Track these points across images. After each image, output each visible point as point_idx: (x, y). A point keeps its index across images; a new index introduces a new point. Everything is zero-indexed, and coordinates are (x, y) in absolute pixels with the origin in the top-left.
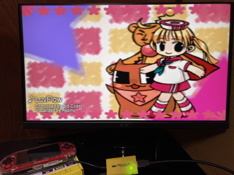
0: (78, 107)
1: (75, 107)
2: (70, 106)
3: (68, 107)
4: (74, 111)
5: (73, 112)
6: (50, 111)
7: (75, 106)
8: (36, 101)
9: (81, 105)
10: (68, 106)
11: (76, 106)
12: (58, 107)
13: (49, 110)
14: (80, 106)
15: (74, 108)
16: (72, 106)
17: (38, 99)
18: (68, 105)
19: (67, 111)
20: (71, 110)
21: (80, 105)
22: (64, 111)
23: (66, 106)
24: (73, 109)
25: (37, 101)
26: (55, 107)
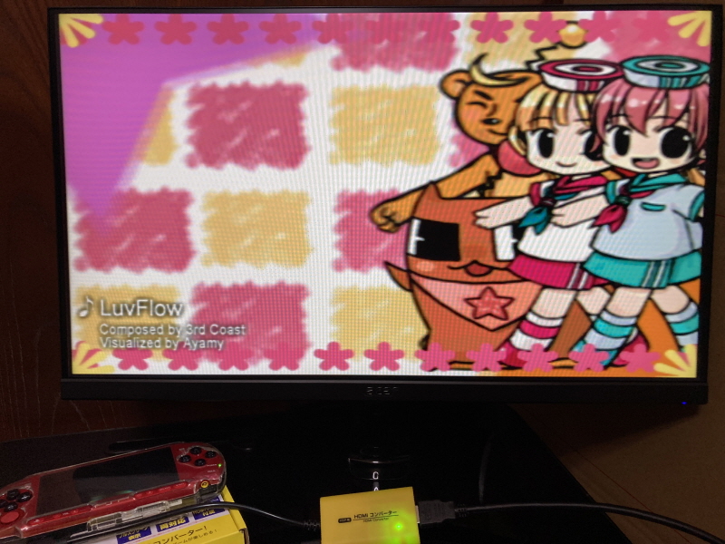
0: (234, 331)
1: (223, 334)
2: (207, 330)
3: (203, 333)
4: (221, 345)
5: (218, 347)
6: (145, 345)
7: (223, 331)
8: (103, 314)
9: (243, 328)
10: (202, 331)
11: (227, 330)
12: (170, 333)
13: (144, 341)
14: (241, 330)
15: (219, 334)
16: (215, 329)
17: (108, 308)
18: (203, 328)
19: (199, 344)
20: (211, 341)
21: (240, 326)
22: (189, 344)
23: (197, 330)
24: (219, 338)
25: (105, 312)
26: (162, 333)
